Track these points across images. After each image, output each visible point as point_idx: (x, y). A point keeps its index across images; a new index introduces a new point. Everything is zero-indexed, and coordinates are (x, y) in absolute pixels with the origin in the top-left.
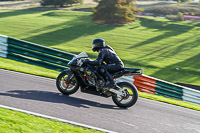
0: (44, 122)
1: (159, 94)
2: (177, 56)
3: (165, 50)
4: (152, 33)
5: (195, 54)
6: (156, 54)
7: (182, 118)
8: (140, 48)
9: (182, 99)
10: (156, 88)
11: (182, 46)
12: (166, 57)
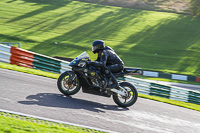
1: (38, 68)
2: (56, 30)
3: (44, 24)
4: (30, 7)
5: (74, 28)
8: (18, 22)
9: (60, 73)
10: (34, 62)
11: (60, 20)
12: (45, 31)
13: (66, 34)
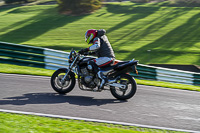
0: (21, 119)
2: (147, 38)
4: (119, 18)
5: (164, 34)
6: (126, 38)
7: (157, 97)
9: (156, 80)
11: (150, 28)
12: (136, 40)
13: (158, 41)
